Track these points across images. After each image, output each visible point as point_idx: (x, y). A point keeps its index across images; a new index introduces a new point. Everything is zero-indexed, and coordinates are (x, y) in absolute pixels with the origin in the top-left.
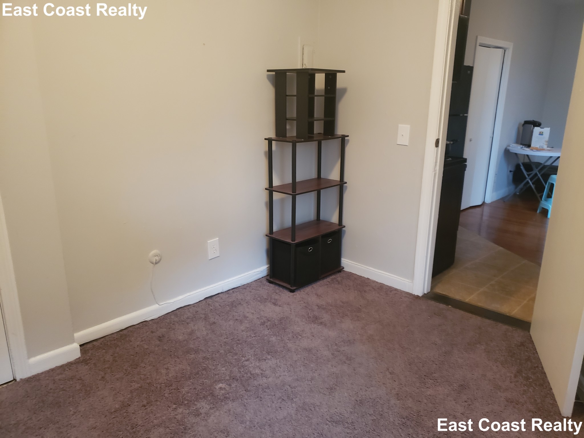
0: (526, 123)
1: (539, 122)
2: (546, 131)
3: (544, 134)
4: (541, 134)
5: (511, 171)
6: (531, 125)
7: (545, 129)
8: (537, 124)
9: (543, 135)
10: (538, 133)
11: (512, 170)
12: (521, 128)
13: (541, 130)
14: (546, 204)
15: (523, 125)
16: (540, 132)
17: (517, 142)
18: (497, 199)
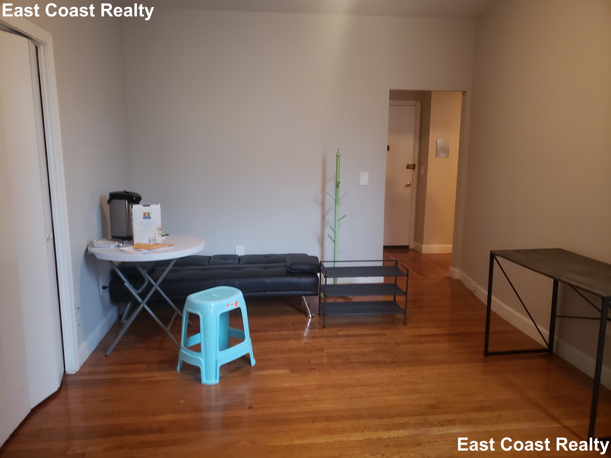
0: (114, 196)
1: (137, 194)
2: (155, 210)
3: (151, 216)
4: (147, 216)
5: (104, 288)
6: (124, 200)
7: (152, 207)
8: (134, 199)
9: (150, 218)
10: (142, 216)
11: (107, 284)
12: (107, 207)
13: (146, 209)
14: (196, 357)
15: (109, 201)
16: (145, 214)
17: (104, 236)
18: (91, 351)
